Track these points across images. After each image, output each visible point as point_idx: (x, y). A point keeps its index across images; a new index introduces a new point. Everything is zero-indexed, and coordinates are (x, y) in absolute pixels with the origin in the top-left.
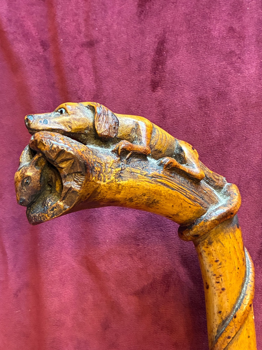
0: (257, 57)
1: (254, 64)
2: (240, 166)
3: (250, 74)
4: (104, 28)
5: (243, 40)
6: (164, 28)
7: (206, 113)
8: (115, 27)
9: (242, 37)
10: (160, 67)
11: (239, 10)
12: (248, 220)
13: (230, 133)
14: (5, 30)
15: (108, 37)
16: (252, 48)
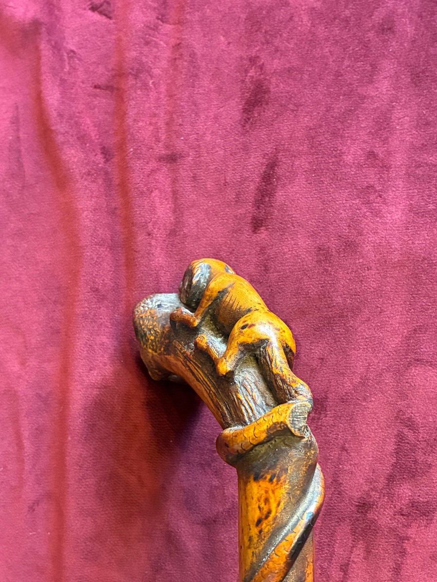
0: (405, 196)
1: (401, 207)
2: (370, 350)
3: (393, 220)
4: (193, 137)
5: (386, 171)
6: (277, 146)
7: (326, 271)
8: (208, 138)
9: (386, 167)
10: (267, 199)
11: (385, 128)
12: (376, 429)
13: (359, 300)
14: (53, 128)
15: (197, 151)
16: (400, 183)
